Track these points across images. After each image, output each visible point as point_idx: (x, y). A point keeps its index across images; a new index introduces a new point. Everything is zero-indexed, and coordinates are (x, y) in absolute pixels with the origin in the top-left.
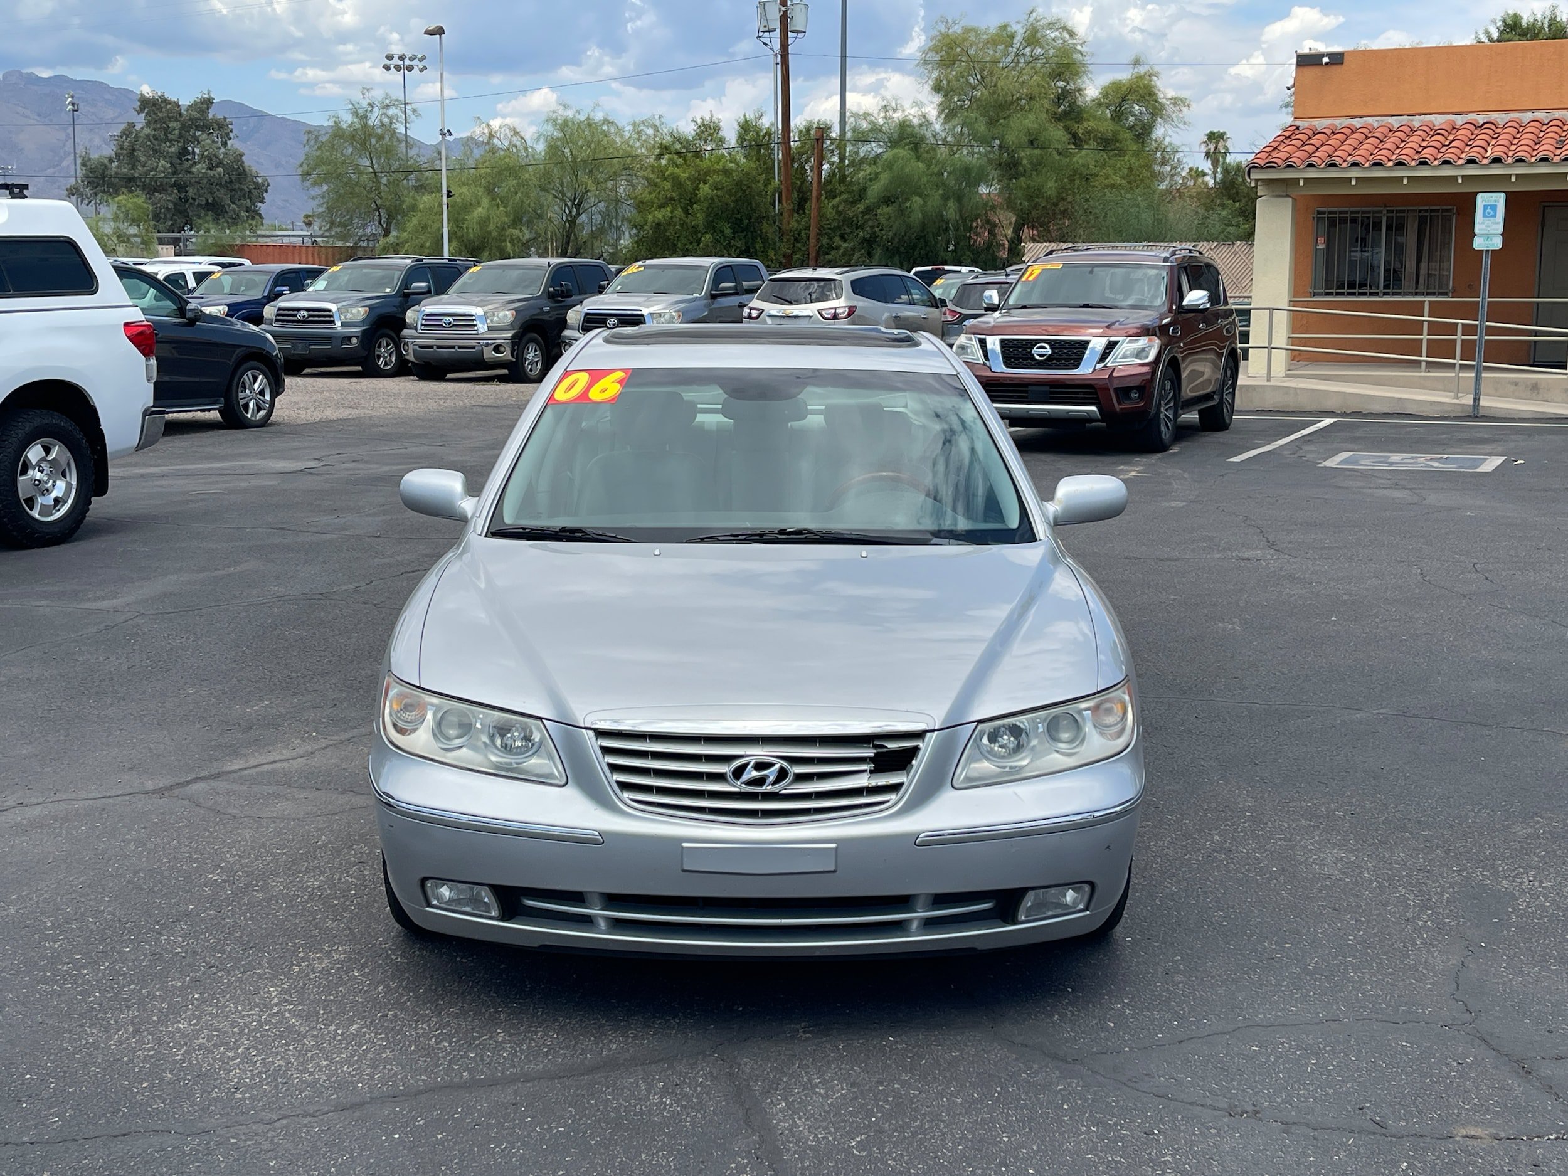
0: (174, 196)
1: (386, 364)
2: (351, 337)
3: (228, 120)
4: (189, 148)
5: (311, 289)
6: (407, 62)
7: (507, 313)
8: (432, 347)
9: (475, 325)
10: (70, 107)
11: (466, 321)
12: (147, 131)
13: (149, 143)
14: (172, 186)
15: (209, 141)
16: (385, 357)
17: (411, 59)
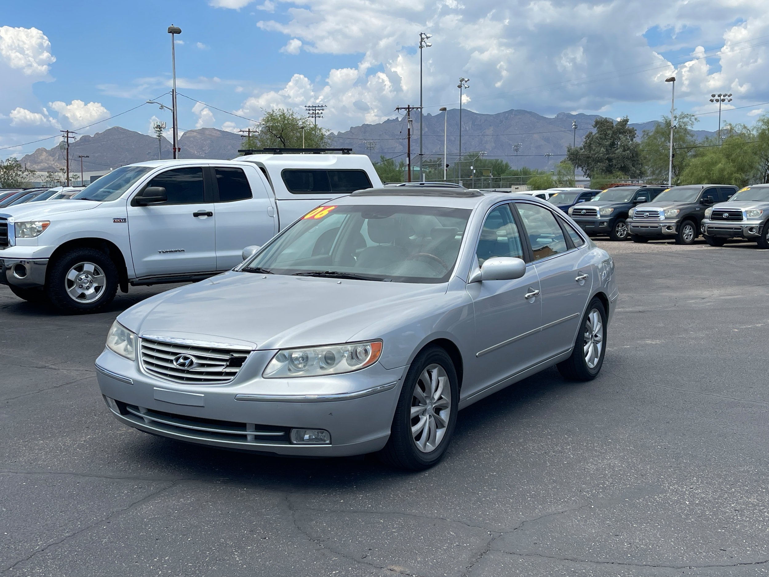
0: (606, 164)
1: (621, 235)
2: (604, 222)
3: (634, 129)
4: (616, 142)
5: (592, 200)
6: (722, 97)
7: (675, 210)
8: (638, 227)
9: (659, 217)
10: (574, 127)
11: (654, 214)
12: (597, 135)
13: (597, 141)
14: (606, 160)
15: (624, 139)
16: (620, 232)
17: (724, 96)
